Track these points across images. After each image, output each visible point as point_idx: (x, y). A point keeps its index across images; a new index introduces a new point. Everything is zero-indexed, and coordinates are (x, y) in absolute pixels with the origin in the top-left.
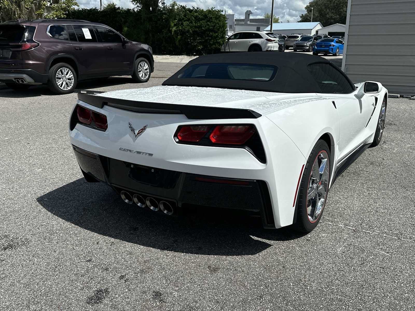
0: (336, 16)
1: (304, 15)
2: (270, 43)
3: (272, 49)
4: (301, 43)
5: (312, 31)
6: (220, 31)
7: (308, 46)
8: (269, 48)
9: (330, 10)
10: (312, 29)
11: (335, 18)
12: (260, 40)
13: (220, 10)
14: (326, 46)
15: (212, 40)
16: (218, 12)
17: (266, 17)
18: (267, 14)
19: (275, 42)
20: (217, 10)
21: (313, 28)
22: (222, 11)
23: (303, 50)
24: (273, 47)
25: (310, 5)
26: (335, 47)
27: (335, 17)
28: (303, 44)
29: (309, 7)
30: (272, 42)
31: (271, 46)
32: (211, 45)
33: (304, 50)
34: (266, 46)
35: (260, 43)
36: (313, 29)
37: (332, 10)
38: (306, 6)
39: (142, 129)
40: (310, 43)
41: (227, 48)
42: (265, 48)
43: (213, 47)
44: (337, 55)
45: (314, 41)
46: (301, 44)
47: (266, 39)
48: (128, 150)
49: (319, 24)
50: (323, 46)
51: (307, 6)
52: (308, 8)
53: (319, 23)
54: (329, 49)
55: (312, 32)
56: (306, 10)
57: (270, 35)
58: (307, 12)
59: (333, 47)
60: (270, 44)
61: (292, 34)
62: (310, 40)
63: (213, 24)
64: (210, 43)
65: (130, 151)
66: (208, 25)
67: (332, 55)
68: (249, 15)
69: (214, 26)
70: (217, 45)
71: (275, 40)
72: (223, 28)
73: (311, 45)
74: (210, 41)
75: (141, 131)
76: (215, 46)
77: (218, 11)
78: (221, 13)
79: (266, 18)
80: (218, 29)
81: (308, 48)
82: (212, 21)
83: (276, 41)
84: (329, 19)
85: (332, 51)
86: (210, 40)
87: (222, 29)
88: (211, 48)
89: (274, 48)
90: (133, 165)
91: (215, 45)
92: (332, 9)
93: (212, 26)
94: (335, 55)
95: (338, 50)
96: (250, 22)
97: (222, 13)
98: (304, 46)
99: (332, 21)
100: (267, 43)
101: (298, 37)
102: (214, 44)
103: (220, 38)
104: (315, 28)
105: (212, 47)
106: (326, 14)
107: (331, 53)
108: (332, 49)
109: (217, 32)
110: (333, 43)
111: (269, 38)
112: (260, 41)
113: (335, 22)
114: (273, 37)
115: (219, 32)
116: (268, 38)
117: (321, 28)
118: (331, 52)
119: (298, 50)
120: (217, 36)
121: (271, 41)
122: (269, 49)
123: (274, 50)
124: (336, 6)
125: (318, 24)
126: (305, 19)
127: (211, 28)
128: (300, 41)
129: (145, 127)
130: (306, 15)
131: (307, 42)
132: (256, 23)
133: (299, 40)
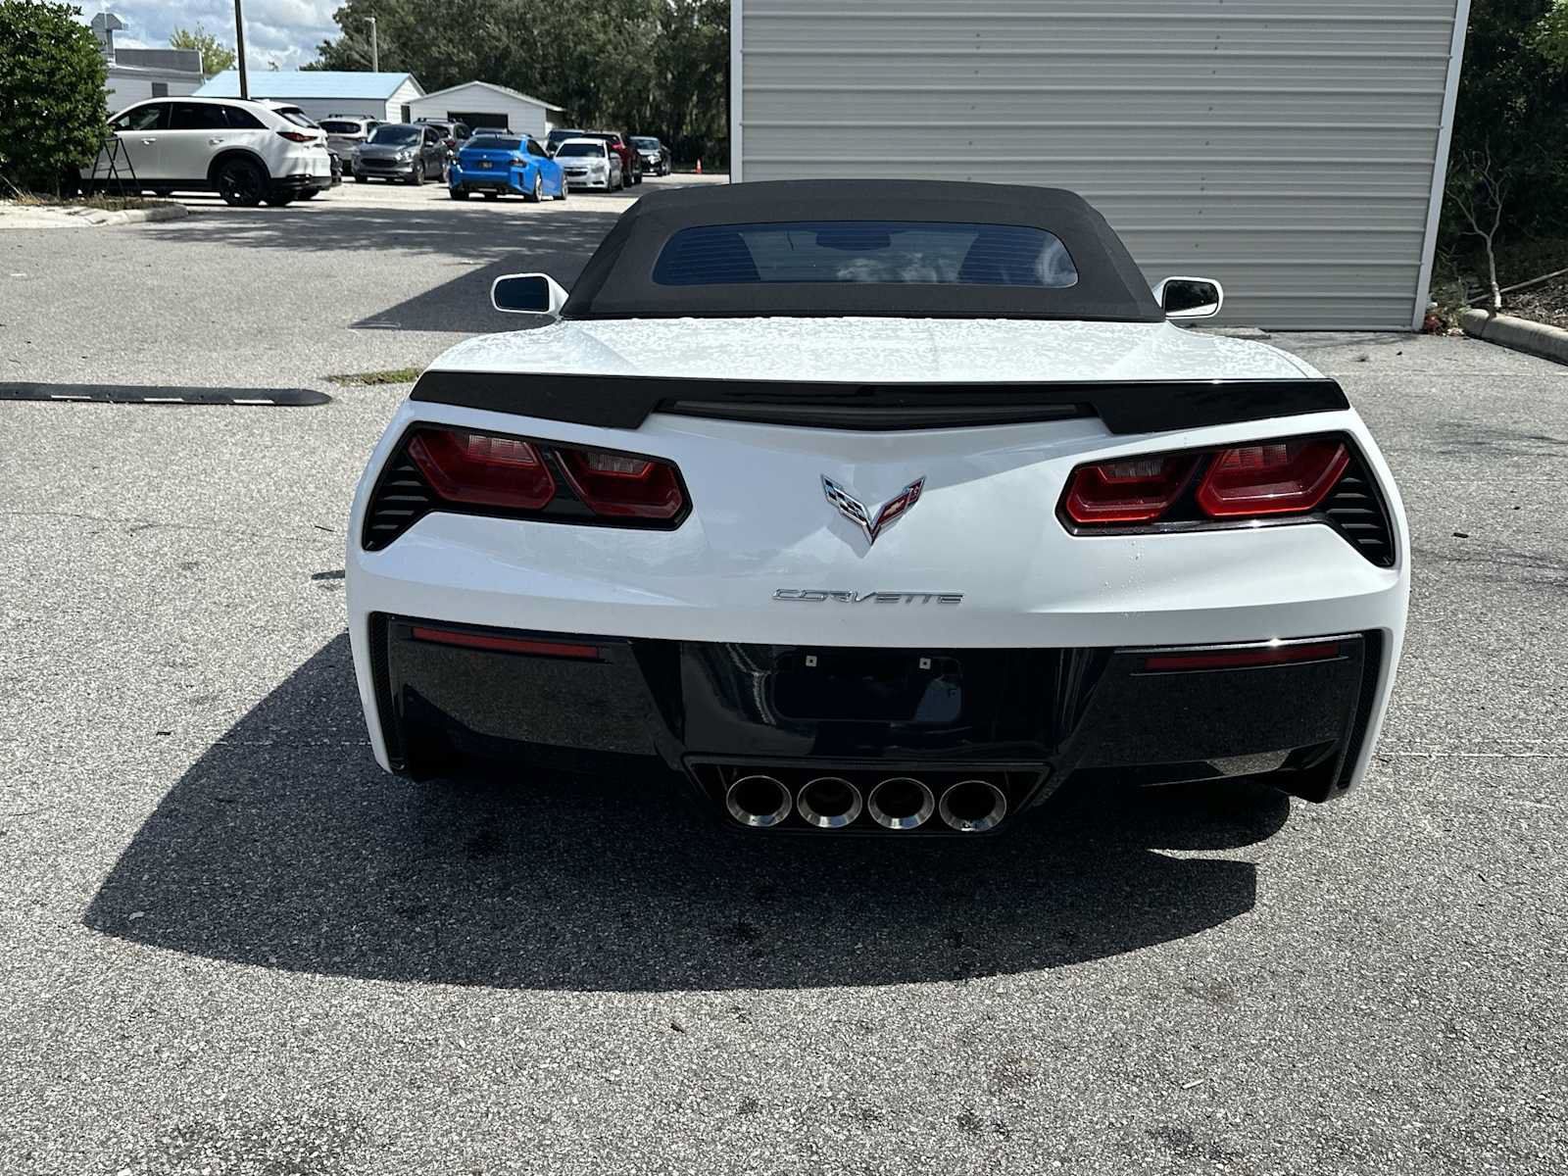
0: (465, 52)
1: (334, 45)
2: (296, 148)
3: (309, 171)
4: (378, 150)
5: (388, 104)
6: (80, 93)
7: (408, 164)
8: (295, 166)
9: (441, 29)
10: (385, 100)
11: (463, 61)
12: (253, 134)
13: (65, 7)
14: (496, 166)
15: (50, 132)
16: (55, 12)
17: (178, 45)
18: (181, 34)
19: (317, 146)
20: (50, 6)
21: (391, 96)
22: (78, 12)
23: (388, 178)
24: (311, 163)
25: (349, 7)
26: (528, 168)
27: (462, 56)
28: (391, 156)
29: (347, 16)
30: (306, 144)
31: (304, 159)
32: (48, 152)
33: (393, 179)
34: (282, 160)
35: (257, 148)
36: (391, 100)
37: (449, 32)
38: (336, 11)
39: (904, 497)
40: (415, 151)
41: (121, 164)
42: (279, 167)
43: (56, 161)
44: (540, 198)
45: (425, 145)
46: (381, 156)
47: (278, 130)
48: (825, 593)
49: (408, 82)
50: (485, 165)
51: (340, 9)
52: (344, 19)
53: (409, 78)
54: (509, 176)
55: (387, 109)
56: (340, 25)
57: (290, 116)
58: (342, 35)
59: (522, 170)
60: (296, 152)
61: (330, 116)
62: (410, 140)
63: (45, 61)
64: (38, 143)
65: (840, 595)
66: (23, 65)
67: (521, 197)
68: (109, 31)
69: (52, 73)
70: (74, 153)
71: (315, 138)
72: (93, 83)
73: (420, 160)
74: (39, 135)
75: (897, 505)
76: (68, 158)
77: (56, 8)
78: (71, 18)
79: (181, 49)
80: (73, 87)
81: (409, 170)
82: (38, 53)
83: (318, 141)
84: (439, 62)
85: (521, 185)
86: (40, 131)
87: (86, 83)
88: (49, 164)
89: (314, 166)
90: (815, 659)
91: (67, 153)
92: (445, 28)
93: (41, 72)
94: (531, 198)
95: (538, 181)
96: (117, 62)
97: (75, 18)
98: (394, 163)
99: (454, 70)
100: (283, 149)
101: (358, 128)
102: (62, 146)
103: (83, 125)
104: (396, 96)
105: (52, 160)
106: (427, 47)
107: (516, 189)
108: (521, 175)
109: (67, 98)
110: (517, 154)
111: (292, 128)
112: (253, 139)
113: (466, 76)
114: (305, 124)
115: (78, 97)
116: (286, 127)
117: (418, 96)
118: (518, 187)
119: (369, 179)
120: (71, 115)
121: (301, 141)
122: (299, 171)
123: (317, 175)
124: (461, 15)
125: (404, 82)
126: (339, 61)
127: (37, 81)
128: (372, 143)
129: (914, 487)
130: (342, 43)
131: (401, 147)
132: (139, 65)
133: (369, 140)
